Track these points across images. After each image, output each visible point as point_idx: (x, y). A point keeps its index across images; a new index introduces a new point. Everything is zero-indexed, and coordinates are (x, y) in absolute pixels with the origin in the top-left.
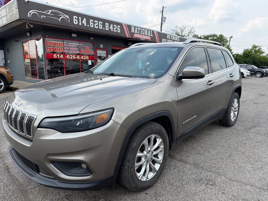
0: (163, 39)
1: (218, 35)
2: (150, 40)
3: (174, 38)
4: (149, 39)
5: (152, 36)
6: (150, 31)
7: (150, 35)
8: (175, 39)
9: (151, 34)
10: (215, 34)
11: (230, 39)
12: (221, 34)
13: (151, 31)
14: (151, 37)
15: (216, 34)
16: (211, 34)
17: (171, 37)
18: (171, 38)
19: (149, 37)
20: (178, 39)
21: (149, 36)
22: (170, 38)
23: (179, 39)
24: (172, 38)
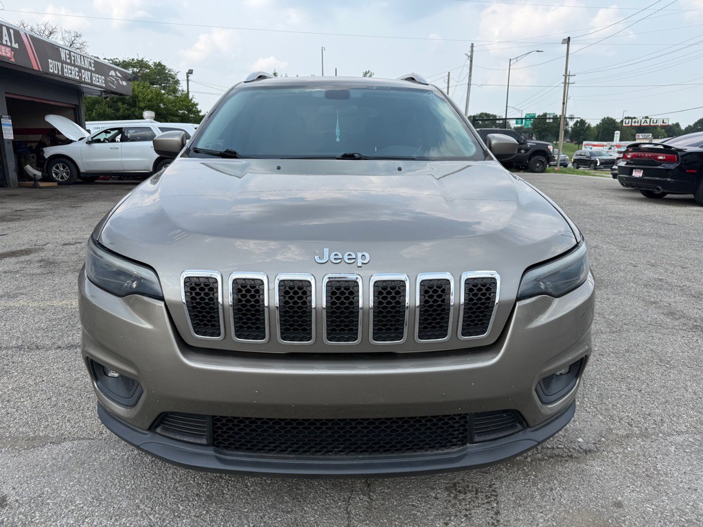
0: (50, 61)
1: (151, 63)
2: (13, 60)
3: (79, 60)
4: (9, 55)
5: (16, 46)
6: (8, 29)
7: (9, 44)
8: (83, 63)
9: (11, 42)
10: (142, 60)
11: (188, 77)
12: (157, 61)
13: (12, 31)
14: (13, 49)
15: (145, 60)
16: (133, 60)
17: (73, 58)
18: (71, 61)
19: (8, 49)
20: (91, 66)
21: (7, 46)
22: (70, 58)
23: (93, 65)
24: (74, 60)
